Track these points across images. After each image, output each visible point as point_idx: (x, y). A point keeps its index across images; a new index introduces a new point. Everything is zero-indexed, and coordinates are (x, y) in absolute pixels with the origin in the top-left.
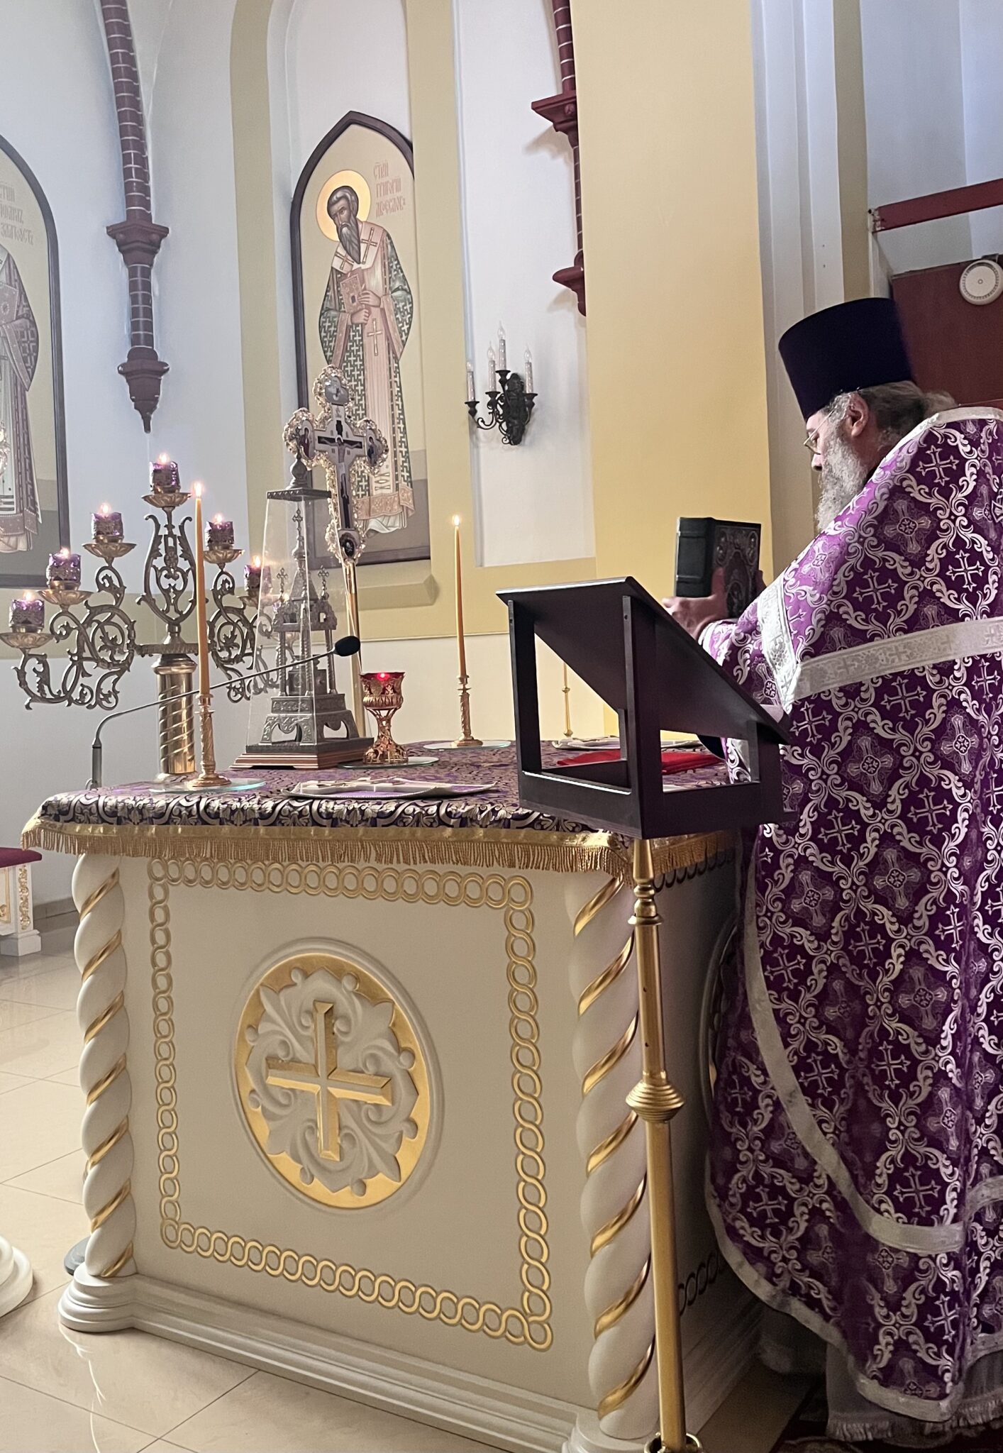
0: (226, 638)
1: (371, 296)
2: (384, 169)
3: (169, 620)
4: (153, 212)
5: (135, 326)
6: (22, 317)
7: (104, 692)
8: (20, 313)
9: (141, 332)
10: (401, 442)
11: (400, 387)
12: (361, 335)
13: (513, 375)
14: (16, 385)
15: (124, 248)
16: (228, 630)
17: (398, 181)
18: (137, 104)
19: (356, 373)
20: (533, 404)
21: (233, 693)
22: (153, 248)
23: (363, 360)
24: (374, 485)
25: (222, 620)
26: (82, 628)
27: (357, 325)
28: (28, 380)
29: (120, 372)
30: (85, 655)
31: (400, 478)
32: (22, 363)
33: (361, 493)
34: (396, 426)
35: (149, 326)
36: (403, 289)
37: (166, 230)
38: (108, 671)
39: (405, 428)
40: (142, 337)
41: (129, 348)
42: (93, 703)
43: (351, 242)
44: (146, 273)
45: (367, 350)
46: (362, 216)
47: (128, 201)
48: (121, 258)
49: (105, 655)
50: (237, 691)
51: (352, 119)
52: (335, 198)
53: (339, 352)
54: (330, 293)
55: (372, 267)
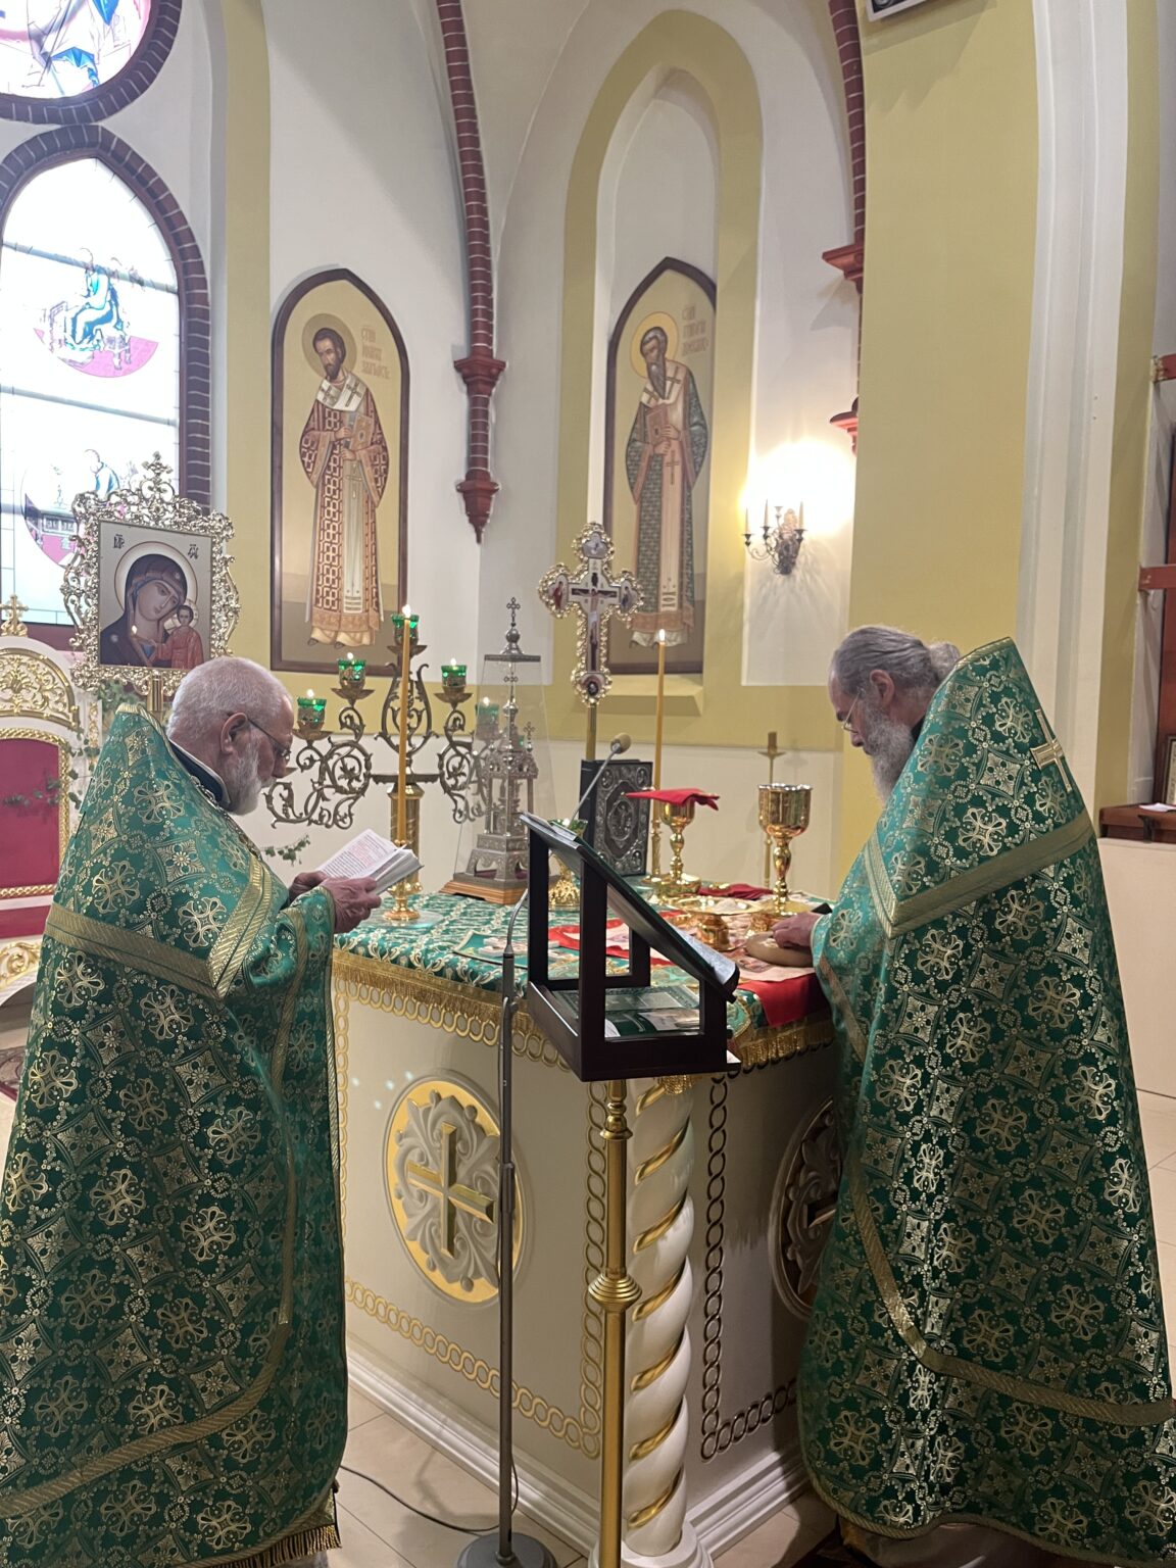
0: (454, 768)
1: (672, 430)
2: (691, 312)
4: (495, 348)
5: (471, 450)
6: (376, 442)
7: (342, 813)
8: (374, 440)
9: (477, 456)
10: (688, 564)
11: (690, 514)
12: (661, 465)
15: (469, 380)
16: (456, 761)
17: (703, 323)
18: (487, 251)
19: (654, 499)
20: (803, 539)
22: (491, 381)
23: (661, 488)
25: (451, 752)
28: (378, 498)
29: (458, 490)
30: (325, 783)
31: (684, 599)
33: (650, 608)
34: (685, 549)
35: (484, 450)
36: (699, 424)
37: (504, 364)
38: (345, 796)
39: (692, 552)
40: (477, 460)
41: (466, 469)
42: (330, 823)
43: (658, 379)
44: (486, 403)
45: (664, 479)
46: (669, 355)
47: (473, 337)
48: (465, 388)
49: (343, 783)
50: (461, 812)
51: (669, 264)
52: (647, 338)
53: (641, 480)
54: (637, 426)
55: (675, 403)
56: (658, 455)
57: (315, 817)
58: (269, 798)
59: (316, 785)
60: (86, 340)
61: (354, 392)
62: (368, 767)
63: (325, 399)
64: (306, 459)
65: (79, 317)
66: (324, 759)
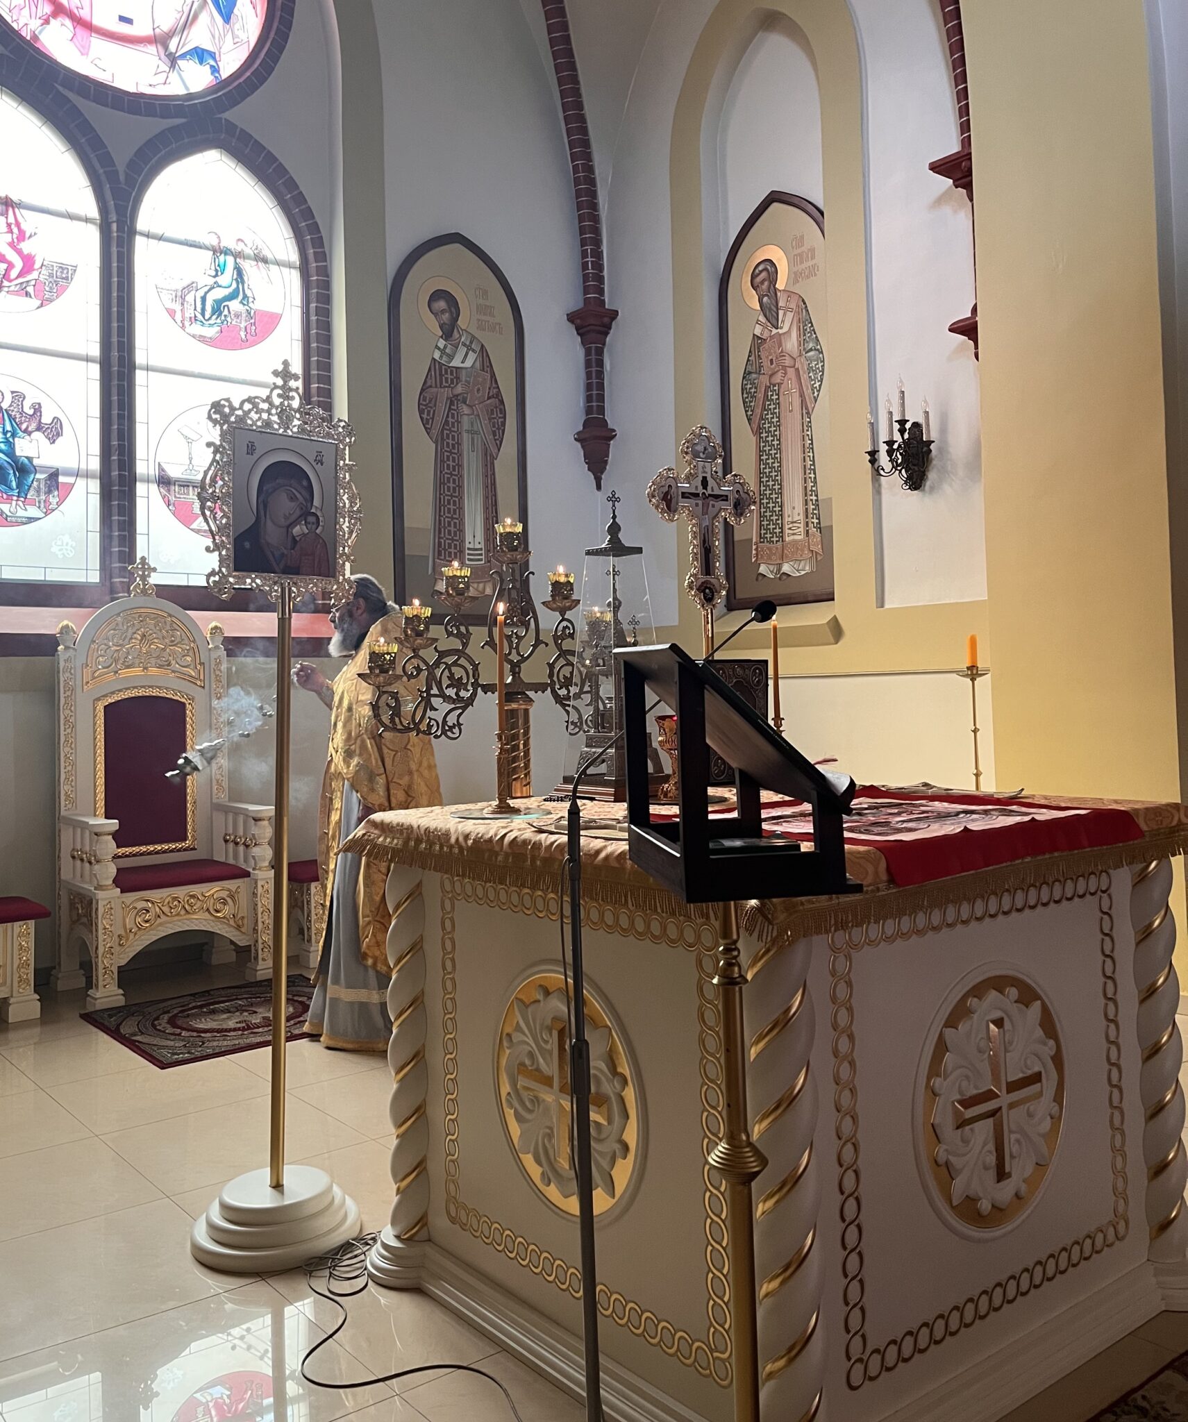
1: (788, 357)
2: (800, 241)
3: (511, 662)
4: (607, 298)
5: (589, 399)
6: (493, 397)
8: (491, 394)
9: (594, 404)
10: (811, 491)
11: (812, 440)
12: (778, 395)
13: (914, 423)
14: (486, 454)
15: (582, 331)
16: (566, 671)
17: (812, 250)
18: (595, 206)
19: (773, 429)
20: (931, 451)
21: (571, 727)
22: (605, 330)
23: (779, 417)
24: (787, 531)
25: (562, 662)
26: (431, 669)
27: (774, 386)
28: (496, 451)
29: (575, 439)
30: (432, 692)
31: (811, 525)
32: (491, 437)
33: (775, 539)
34: (808, 476)
35: (601, 398)
36: (815, 349)
37: (617, 312)
38: (453, 706)
39: (815, 478)
40: (595, 408)
41: (584, 418)
42: (439, 733)
43: (770, 309)
44: (600, 352)
45: (782, 407)
46: (780, 285)
47: (586, 291)
48: (579, 339)
49: (451, 692)
51: (775, 197)
52: (758, 271)
53: (758, 411)
54: (752, 358)
55: (789, 331)
57: (423, 727)
60: (214, 317)
61: (469, 348)
62: (476, 676)
63: (441, 357)
64: (425, 416)
65: (208, 296)
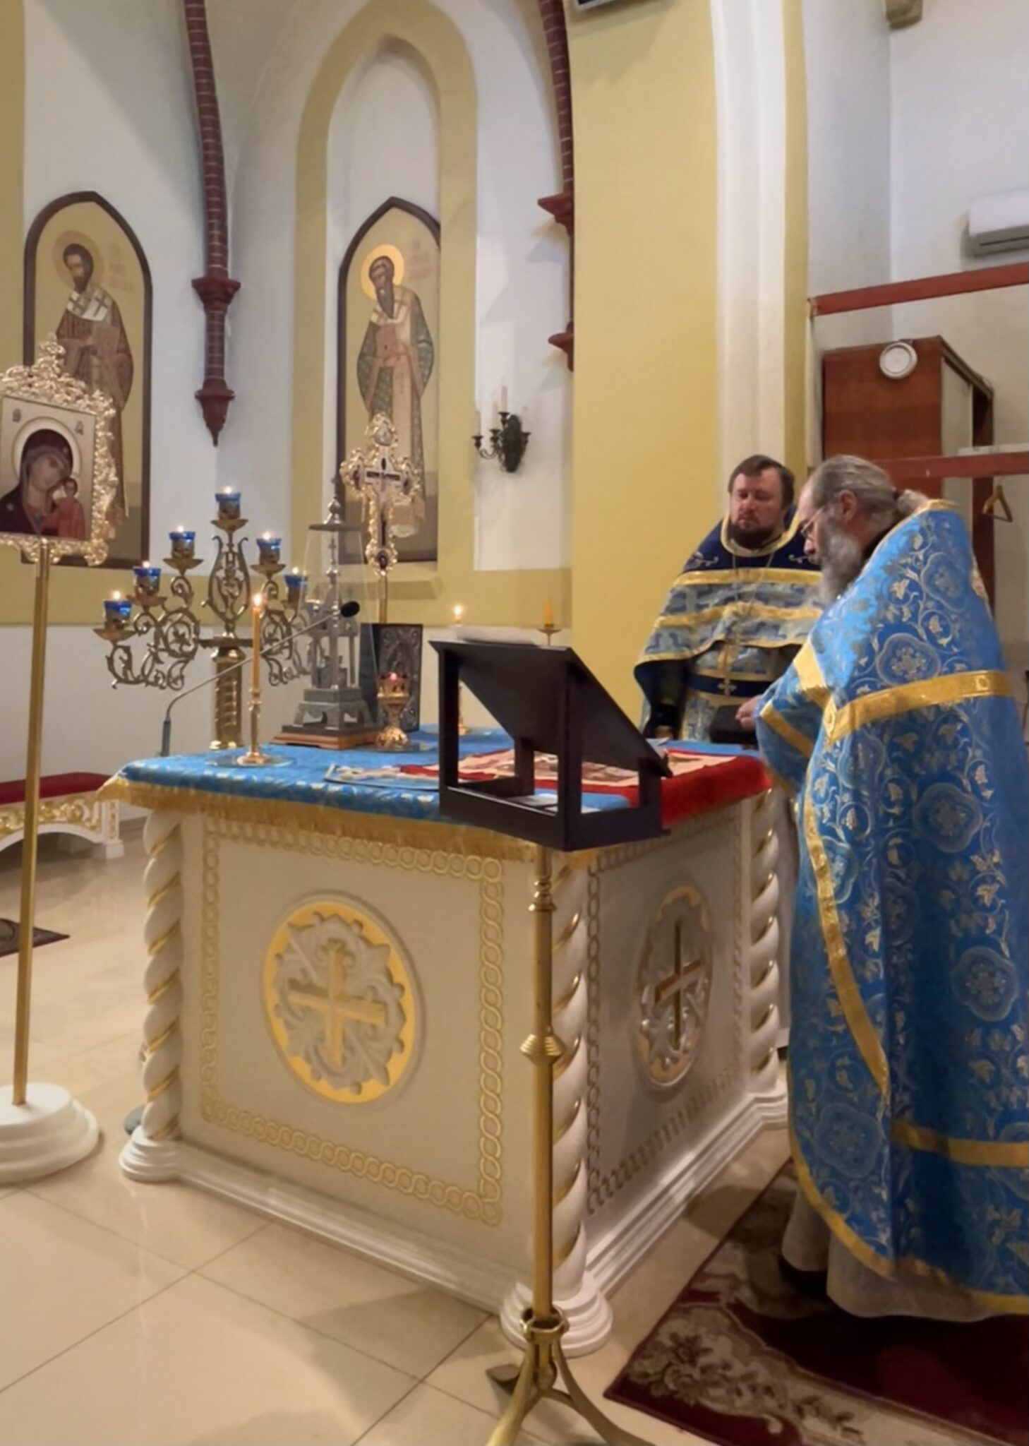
0: (270, 635)
1: (401, 346)
2: (416, 245)
3: (226, 620)
4: (230, 270)
5: (209, 360)
6: (122, 351)
7: (174, 676)
8: (120, 348)
9: (214, 366)
11: (419, 419)
12: (391, 377)
13: (512, 416)
15: (206, 298)
16: (271, 629)
17: (427, 254)
18: (222, 184)
19: (385, 407)
20: (528, 441)
22: (227, 299)
23: (391, 397)
28: (124, 402)
29: (195, 398)
30: (159, 647)
32: (119, 387)
34: (415, 451)
35: (221, 361)
36: (426, 342)
37: (239, 285)
38: (177, 660)
39: (422, 454)
40: (214, 370)
41: (204, 377)
42: (165, 684)
43: (386, 301)
44: (222, 319)
45: (394, 389)
47: (209, 260)
48: (202, 305)
49: (175, 647)
50: (276, 677)
51: (393, 203)
52: (376, 265)
53: (372, 390)
54: (368, 342)
55: (402, 324)
56: (388, 368)
57: (151, 679)
58: (110, 660)
59: (153, 649)
61: (101, 303)
62: (197, 633)
63: (74, 309)
66: (159, 625)
